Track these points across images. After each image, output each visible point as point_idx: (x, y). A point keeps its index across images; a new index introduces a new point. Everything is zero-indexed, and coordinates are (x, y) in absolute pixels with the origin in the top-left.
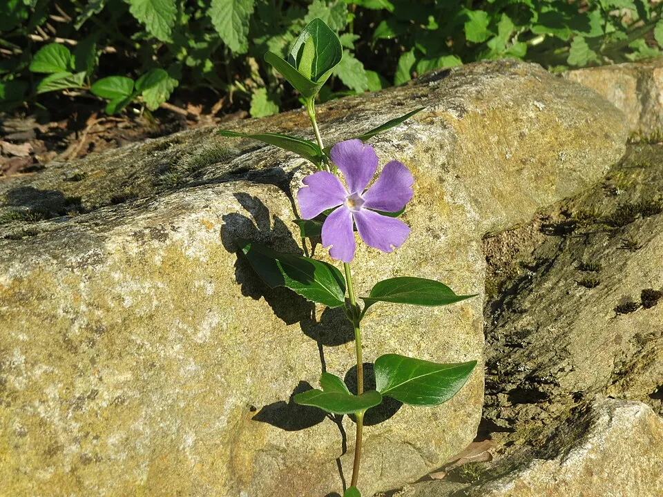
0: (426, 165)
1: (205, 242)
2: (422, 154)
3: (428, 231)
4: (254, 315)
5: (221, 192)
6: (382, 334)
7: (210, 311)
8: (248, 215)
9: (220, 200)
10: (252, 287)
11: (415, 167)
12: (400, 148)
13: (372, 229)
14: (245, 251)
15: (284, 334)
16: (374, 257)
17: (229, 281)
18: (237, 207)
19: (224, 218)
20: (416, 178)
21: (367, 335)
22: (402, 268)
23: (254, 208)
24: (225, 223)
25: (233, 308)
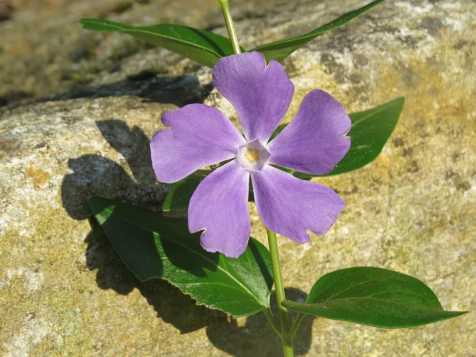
0: (456, 70)
1: (29, 205)
2: (450, 52)
3: (447, 177)
4: (118, 321)
5: (76, 119)
6: (358, 344)
7: (33, 317)
8: (118, 158)
9: (70, 134)
10: (117, 276)
11: (436, 73)
12: (411, 42)
13: (278, 202)
14: (101, 219)
15: (173, 348)
16: (350, 220)
17: (73, 267)
18: (99, 146)
19: (71, 163)
20: (435, 91)
21: (328, 346)
22: (398, 238)
23: (130, 147)
24: (71, 172)
25: (78, 310)
